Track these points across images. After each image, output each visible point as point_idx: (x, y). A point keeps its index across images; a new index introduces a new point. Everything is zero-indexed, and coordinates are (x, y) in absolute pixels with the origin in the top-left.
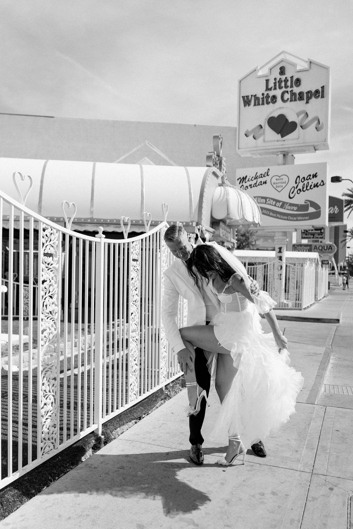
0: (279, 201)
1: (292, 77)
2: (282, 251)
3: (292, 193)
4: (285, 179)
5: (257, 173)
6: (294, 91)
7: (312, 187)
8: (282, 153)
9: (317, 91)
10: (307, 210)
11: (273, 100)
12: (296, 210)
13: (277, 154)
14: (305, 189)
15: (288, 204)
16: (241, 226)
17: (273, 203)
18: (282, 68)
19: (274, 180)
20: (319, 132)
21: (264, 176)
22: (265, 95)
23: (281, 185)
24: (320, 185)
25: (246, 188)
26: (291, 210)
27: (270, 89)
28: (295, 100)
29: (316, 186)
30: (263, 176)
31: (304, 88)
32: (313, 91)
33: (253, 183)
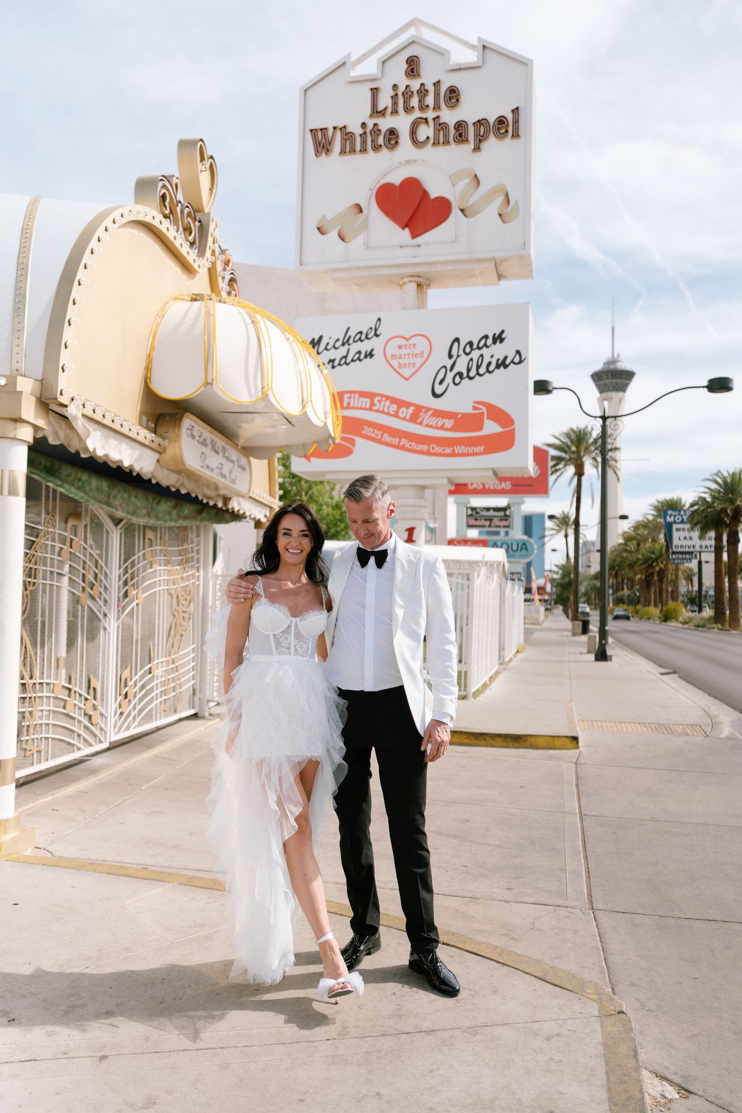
0: (407, 405)
1: (437, 84)
2: (414, 538)
3: (441, 382)
5: (348, 329)
6: (443, 120)
7: (491, 368)
8: (413, 279)
9: (501, 121)
10: (480, 428)
11: (390, 140)
12: (449, 426)
13: (401, 282)
14: (473, 373)
15: (430, 412)
17: (391, 408)
18: (412, 61)
19: (392, 349)
20: (506, 225)
22: (370, 126)
23: (411, 360)
24: (512, 362)
26: (436, 428)
27: (383, 113)
28: (447, 142)
29: (502, 364)
30: (363, 337)
31: (469, 110)
32: (492, 120)
33: (337, 354)
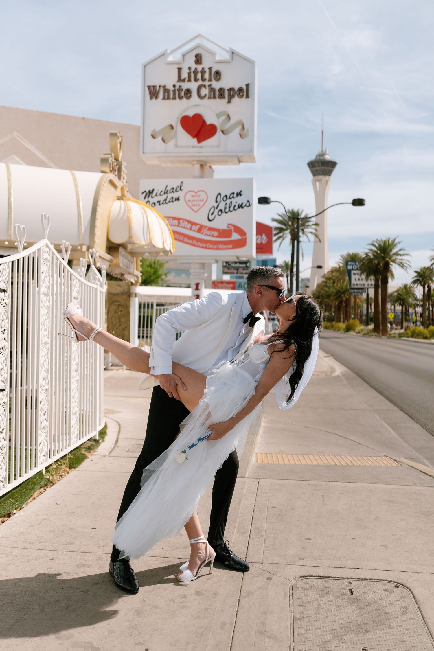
0: (196, 224)
2: (199, 287)
3: (212, 214)
4: (203, 196)
5: (167, 186)
6: (213, 86)
7: (236, 208)
8: (199, 162)
9: (241, 90)
10: (230, 236)
11: (187, 94)
12: (216, 235)
13: (193, 163)
14: (227, 210)
15: (207, 228)
16: (147, 254)
17: (188, 225)
18: (198, 56)
19: (188, 197)
20: (243, 140)
21: (176, 191)
22: (177, 87)
23: (198, 203)
24: (246, 205)
25: (153, 205)
26: (210, 236)
27: (184, 81)
28: (215, 97)
29: (241, 206)
30: (174, 190)
31: (226, 83)
32: (236, 88)
33: (162, 198)
